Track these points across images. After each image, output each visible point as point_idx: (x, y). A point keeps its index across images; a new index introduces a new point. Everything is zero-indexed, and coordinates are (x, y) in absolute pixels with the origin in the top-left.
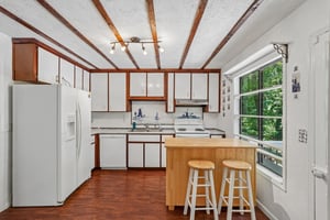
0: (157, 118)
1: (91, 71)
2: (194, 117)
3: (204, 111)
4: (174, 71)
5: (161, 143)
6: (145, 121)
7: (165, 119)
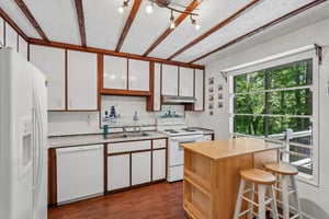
0: (135, 119)
1: (30, 41)
2: (177, 116)
3: (186, 109)
4: (162, 62)
5: (152, 150)
6: (119, 122)
7: (146, 119)
